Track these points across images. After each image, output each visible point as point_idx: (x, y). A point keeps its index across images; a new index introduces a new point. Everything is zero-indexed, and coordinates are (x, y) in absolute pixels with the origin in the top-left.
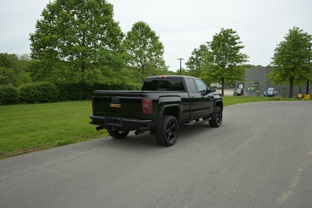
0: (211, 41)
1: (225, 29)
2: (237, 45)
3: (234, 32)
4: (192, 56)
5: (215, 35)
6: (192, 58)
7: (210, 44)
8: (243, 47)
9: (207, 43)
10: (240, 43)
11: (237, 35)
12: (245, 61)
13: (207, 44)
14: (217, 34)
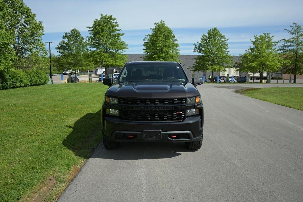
0: (92, 27)
1: (104, 15)
2: (117, 32)
3: (114, 19)
4: (64, 40)
5: (96, 20)
6: (64, 42)
7: (91, 29)
8: (123, 35)
9: (88, 27)
10: (119, 30)
11: (116, 23)
12: (125, 48)
13: (89, 29)
14: (97, 19)
